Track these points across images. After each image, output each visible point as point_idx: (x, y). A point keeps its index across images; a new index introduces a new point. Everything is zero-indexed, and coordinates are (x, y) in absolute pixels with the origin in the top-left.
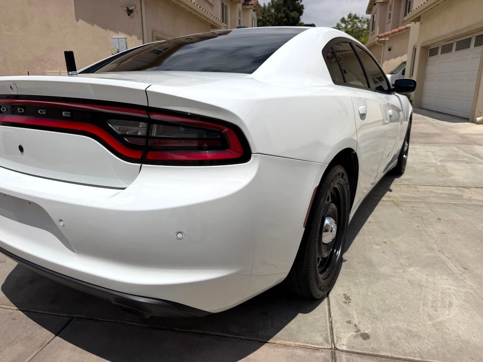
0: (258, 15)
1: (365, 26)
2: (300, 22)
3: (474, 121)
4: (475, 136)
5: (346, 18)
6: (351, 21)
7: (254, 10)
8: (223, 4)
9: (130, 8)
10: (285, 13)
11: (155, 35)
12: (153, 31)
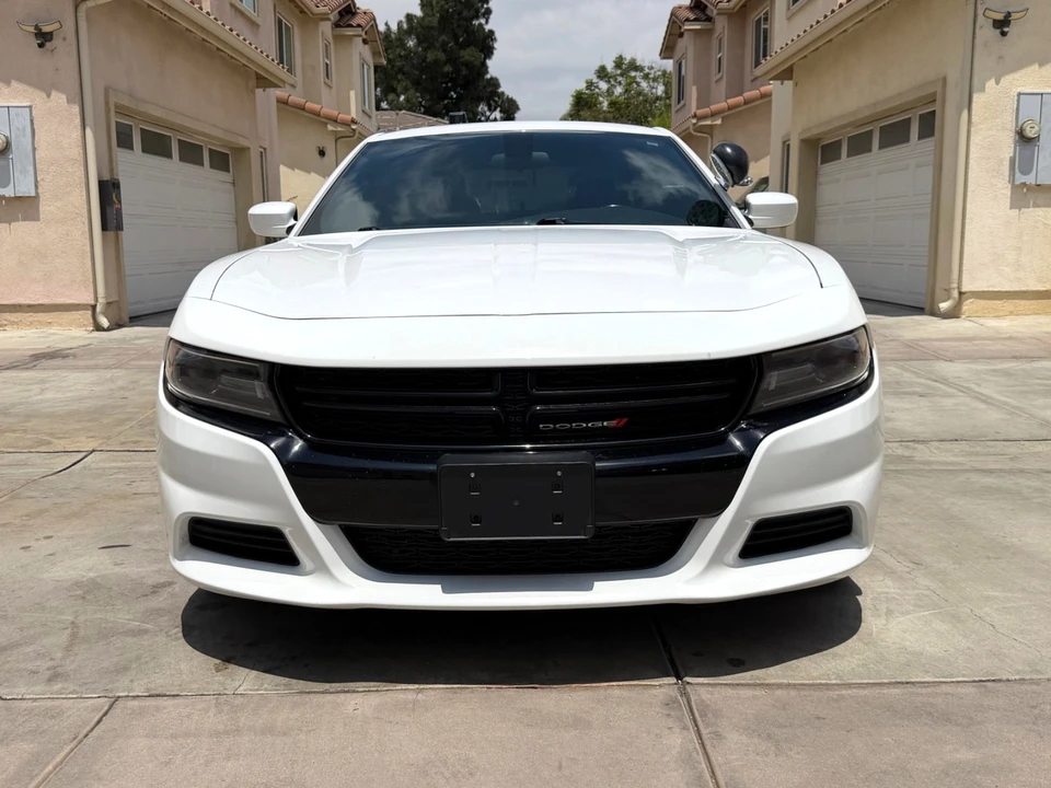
0: (375, 54)
1: (660, 90)
2: (488, 76)
3: (934, 313)
4: (937, 344)
5: (610, 67)
6: (622, 75)
7: (365, 42)
8: (280, 22)
9: (46, 29)
10: (444, 51)
11: (112, 100)
12: (107, 90)
